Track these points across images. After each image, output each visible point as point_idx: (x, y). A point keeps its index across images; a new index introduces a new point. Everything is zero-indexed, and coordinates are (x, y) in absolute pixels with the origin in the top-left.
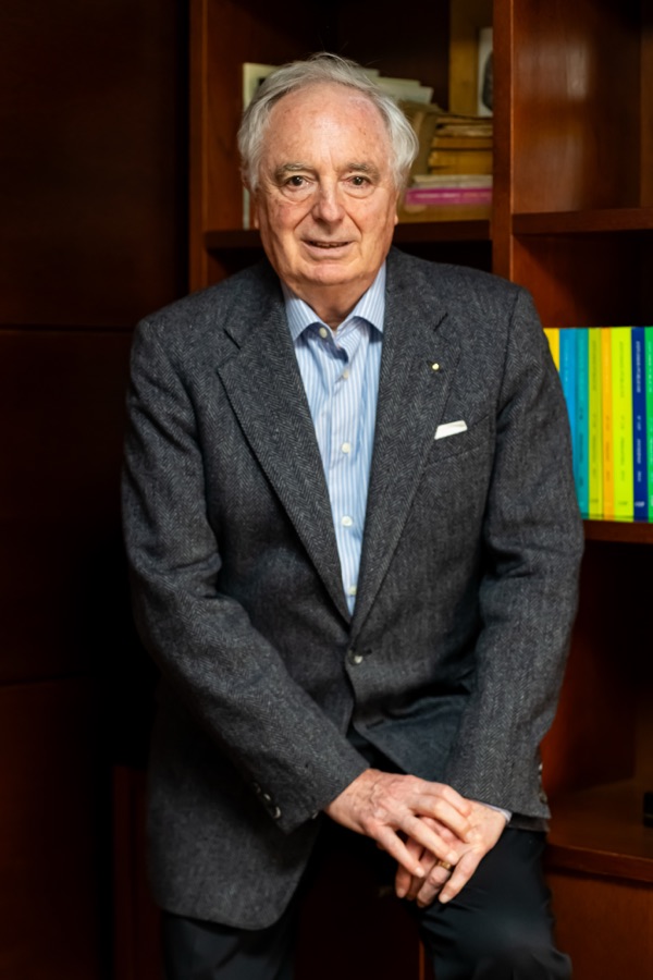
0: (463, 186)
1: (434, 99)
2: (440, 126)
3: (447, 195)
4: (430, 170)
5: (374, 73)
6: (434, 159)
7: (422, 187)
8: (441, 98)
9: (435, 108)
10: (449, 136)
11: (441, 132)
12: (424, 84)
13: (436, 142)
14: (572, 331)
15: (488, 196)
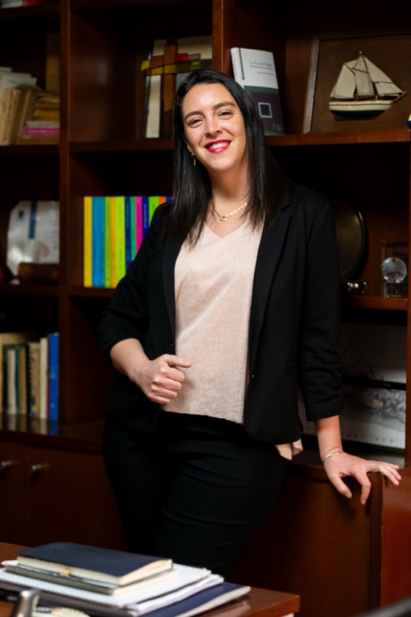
0: (50, 127)
1: (38, 83)
2: (40, 97)
3: (42, 131)
4: (35, 119)
5: (9, 69)
6: (37, 113)
7: (31, 127)
8: (42, 83)
9: (38, 88)
10: (43, 102)
11: (41, 100)
12: (33, 76)
13: (37, 105)
14: (98, 199)
15: (58, 132)
